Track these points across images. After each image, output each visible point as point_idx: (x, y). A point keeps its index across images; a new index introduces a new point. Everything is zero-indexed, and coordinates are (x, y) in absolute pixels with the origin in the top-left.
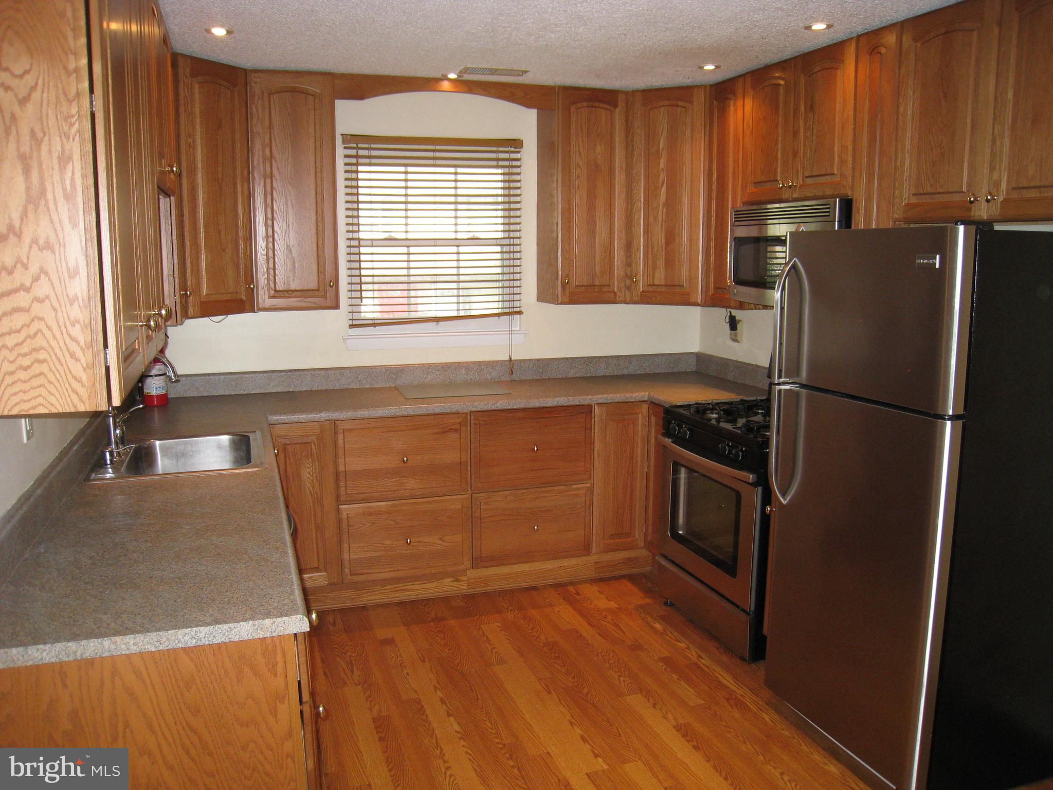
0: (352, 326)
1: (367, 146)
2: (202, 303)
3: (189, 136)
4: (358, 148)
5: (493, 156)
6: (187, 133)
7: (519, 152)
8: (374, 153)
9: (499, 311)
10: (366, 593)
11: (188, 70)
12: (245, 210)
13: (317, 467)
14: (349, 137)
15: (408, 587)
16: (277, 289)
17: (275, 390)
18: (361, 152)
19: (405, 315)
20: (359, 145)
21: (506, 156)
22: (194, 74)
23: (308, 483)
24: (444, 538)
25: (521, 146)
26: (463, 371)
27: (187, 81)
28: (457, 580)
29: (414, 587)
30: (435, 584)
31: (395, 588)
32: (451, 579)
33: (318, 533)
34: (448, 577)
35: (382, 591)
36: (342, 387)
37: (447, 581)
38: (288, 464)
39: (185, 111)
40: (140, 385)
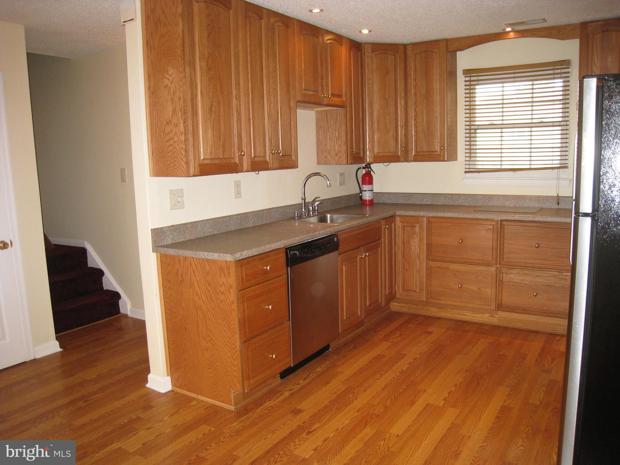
0: (466, 172)
1: (476, 74)
2: (374, 156)
3: (370, 79)
4: (470, 77)
5: (551, 72)
6: (368, 78)
7: (569, 68)
8: (480, 78)
9: (559, 166)
10: (443, 311)
11: (370, 50)
12: (402, 112)
13: (419, 239)
14: (466, 71)
15: (465, 314)
16: (417, 151)
17: (425, 203)
18: (472, 79)
19: (499, 167)
20: (472, 75)
21: (559, 71)
22: (373, 51)
23: (413, 247)
24: (480, 289)
25: (569, 65)
26: (528, 201)
27: (369, 55)
28: (492, 316)
29: (468, 314)
30: (480, 315)
31: (458, 312)
32: (489, 315)
33: (417, 274)
34: (488, 313)
35: (451, 312)
36: (459, 204)
37: (487, 315)
38: (405, 236)
39: (368, 68)
40: (361, 195)
